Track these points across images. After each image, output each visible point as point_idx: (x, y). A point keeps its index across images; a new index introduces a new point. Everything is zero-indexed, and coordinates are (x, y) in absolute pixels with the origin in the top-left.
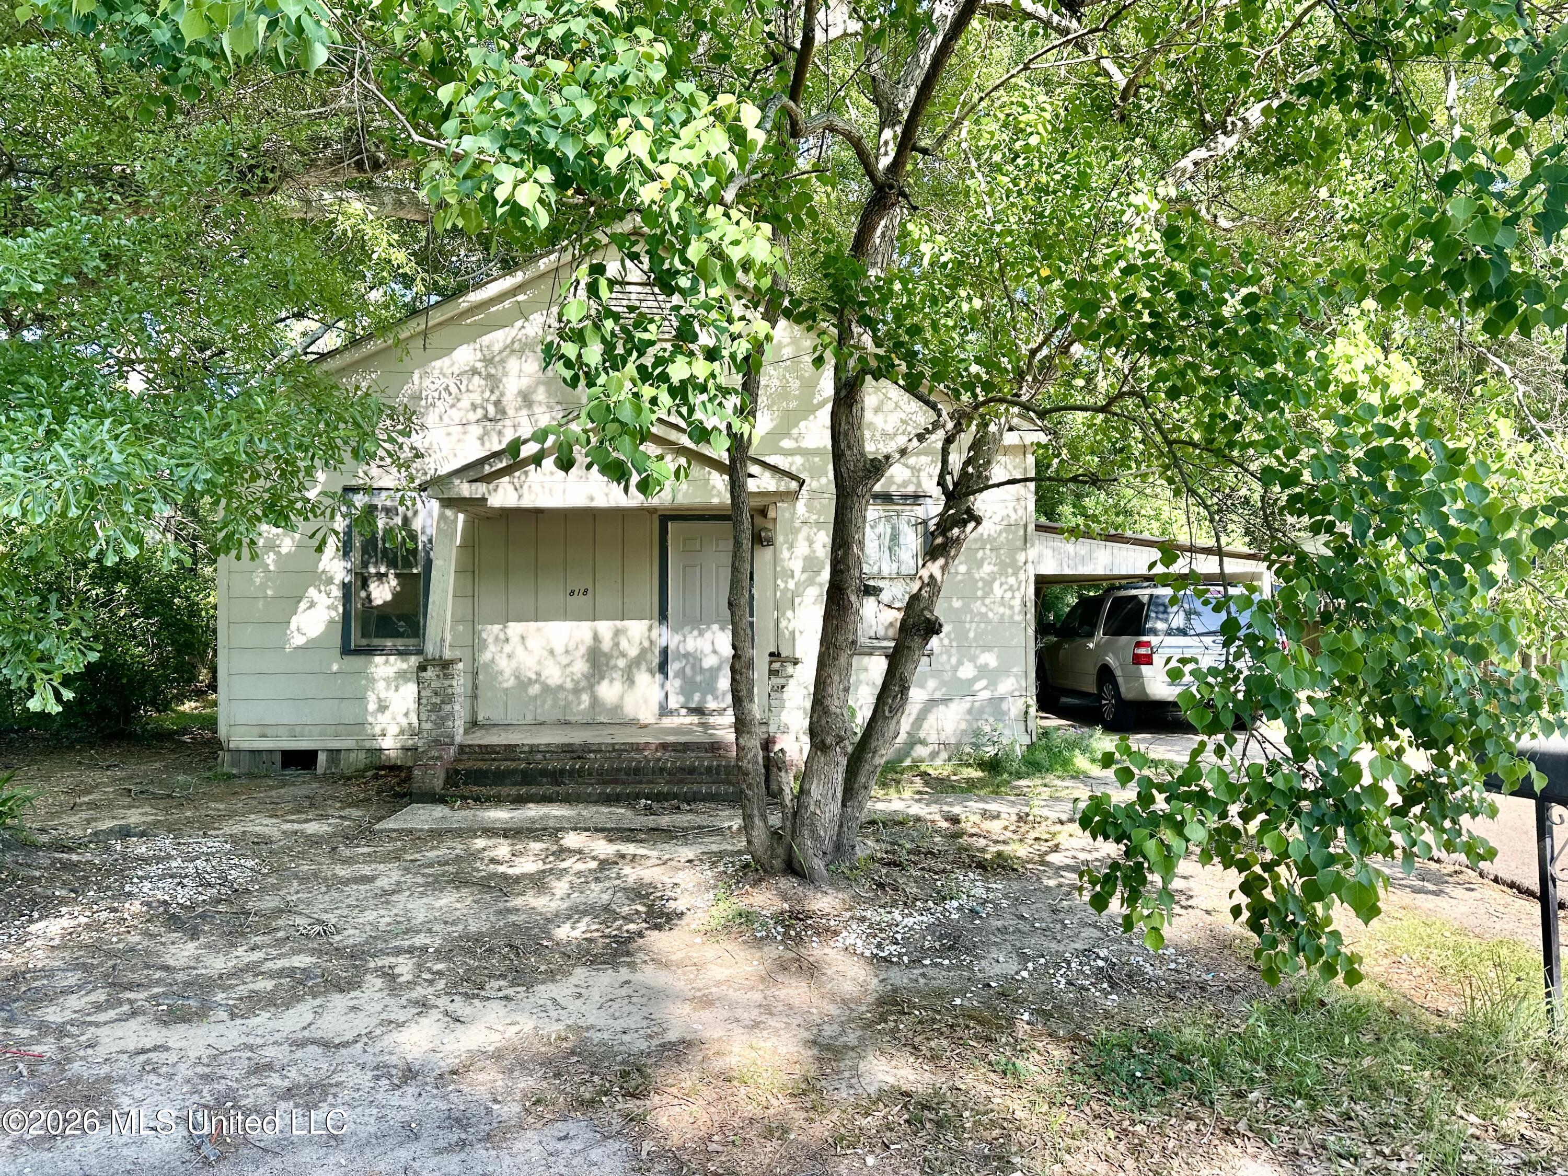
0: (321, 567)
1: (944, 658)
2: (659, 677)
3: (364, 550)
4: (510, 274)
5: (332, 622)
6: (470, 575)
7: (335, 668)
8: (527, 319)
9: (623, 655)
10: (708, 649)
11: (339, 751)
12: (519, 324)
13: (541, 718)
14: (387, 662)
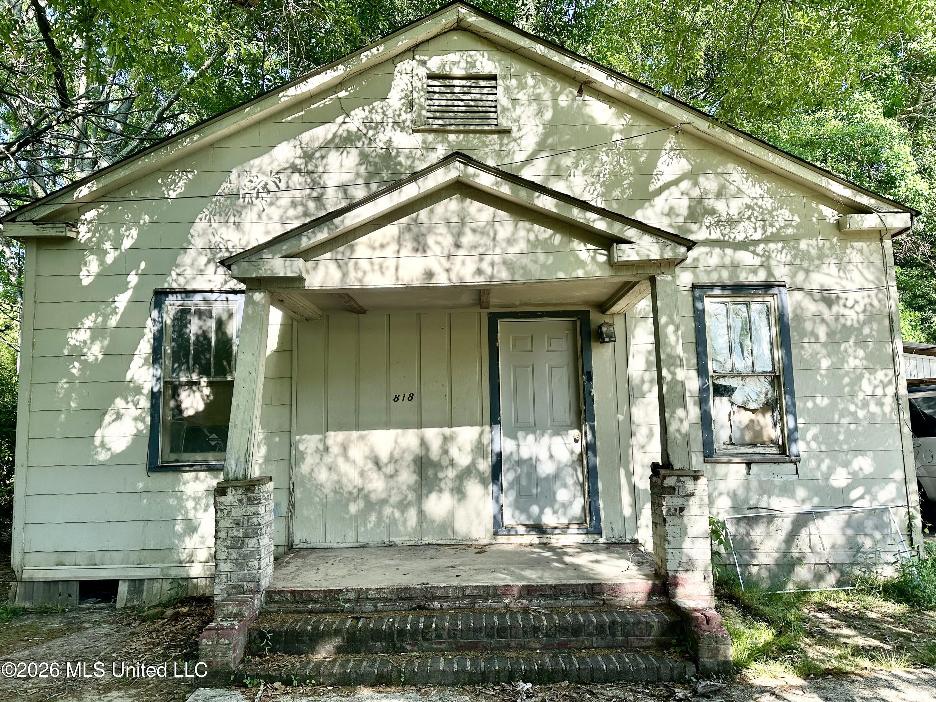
0: (128, 377)
1: (813, 463)
2: (493, 488)
3: (176, 357)
4: (331, 68)
5: (138, 435)
6: (287, 382)
7: (140, 485)
8: (348, 115)
9: (452, 463)
10: (543, 455)
11: (141, 581)
12: (340, 119)
13: (362, 540)
14: (197, 478)
